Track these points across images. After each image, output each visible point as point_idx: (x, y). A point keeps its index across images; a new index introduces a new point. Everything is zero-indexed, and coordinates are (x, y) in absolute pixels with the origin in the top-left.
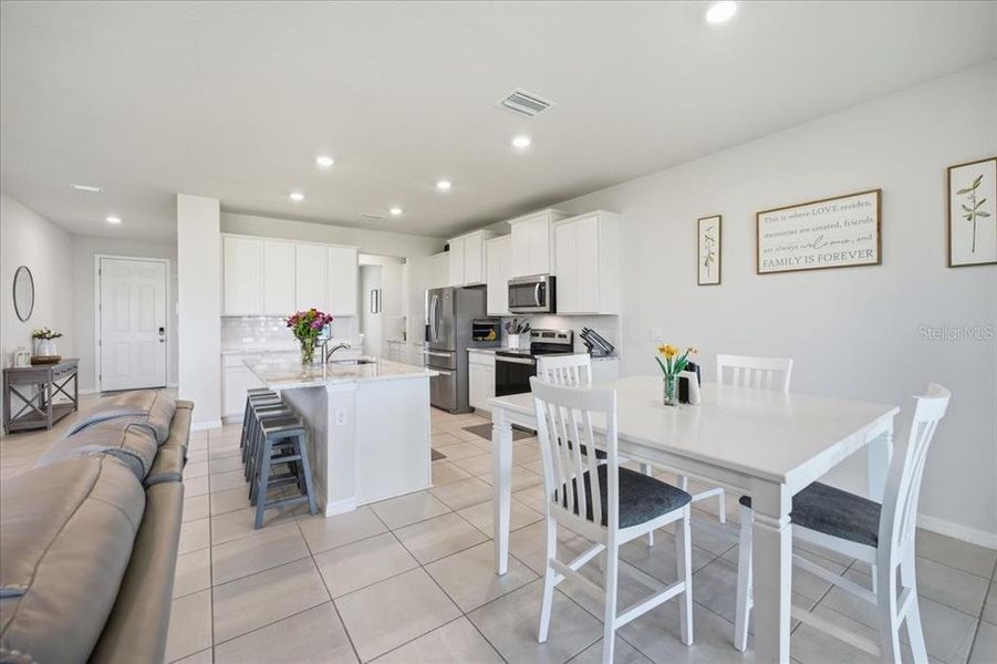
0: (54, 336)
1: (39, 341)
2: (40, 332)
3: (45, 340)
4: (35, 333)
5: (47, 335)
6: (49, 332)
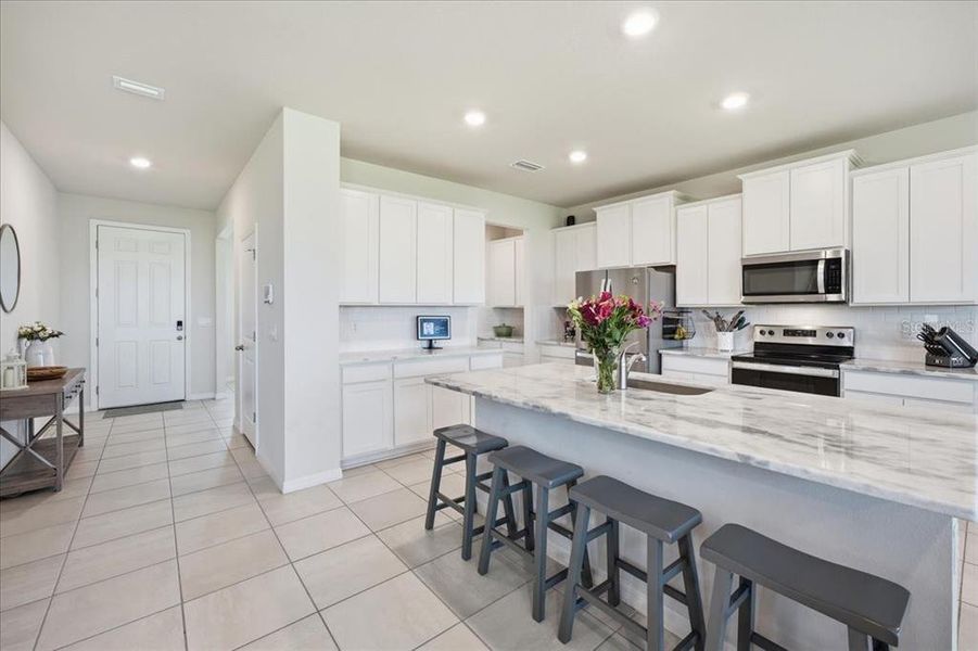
0: (52, 335)
1: (28, 343)
2: (29, 330)
3: (38, 341)
4: (22, 331)
5: (41, 334)
6: (44, 329)
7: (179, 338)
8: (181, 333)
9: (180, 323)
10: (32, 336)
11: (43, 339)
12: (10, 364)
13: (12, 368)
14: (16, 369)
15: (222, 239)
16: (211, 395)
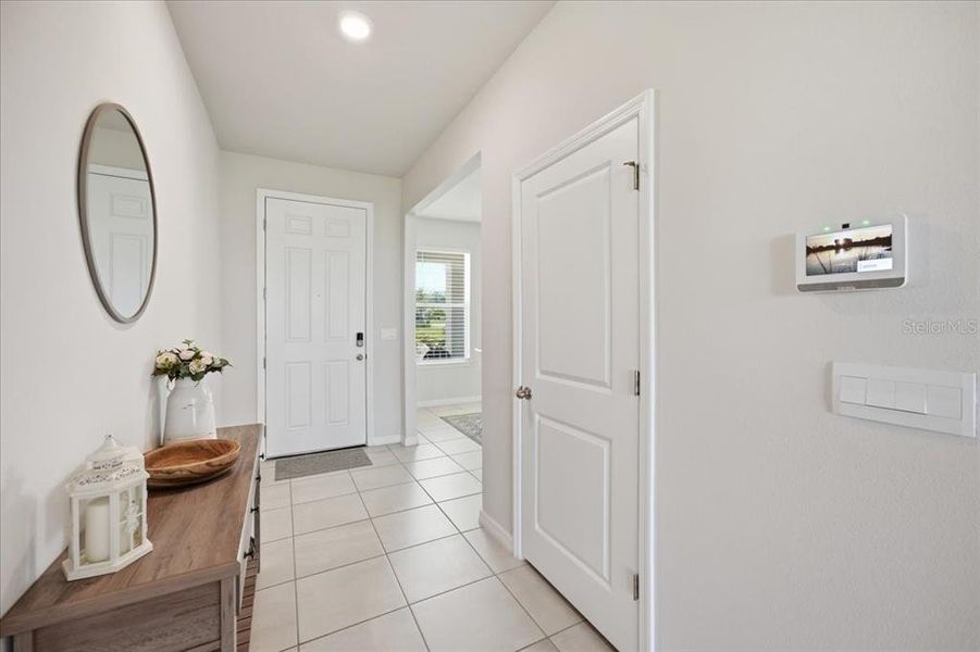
0: (211, 368)
1: (172, 384)
2: (173, 359)
3: (188, 380)
4: (161, 360)
5: (193, 367)
6: (197, 356)
7: (359, 358)
8: (361, 351)
9: (360, 336)
10: (175, 370)
11: (197, 377)
12: (97, 489)
13: (105, 500)
14: (115, 500)
15: (413, 214)
16: (397, 439)
